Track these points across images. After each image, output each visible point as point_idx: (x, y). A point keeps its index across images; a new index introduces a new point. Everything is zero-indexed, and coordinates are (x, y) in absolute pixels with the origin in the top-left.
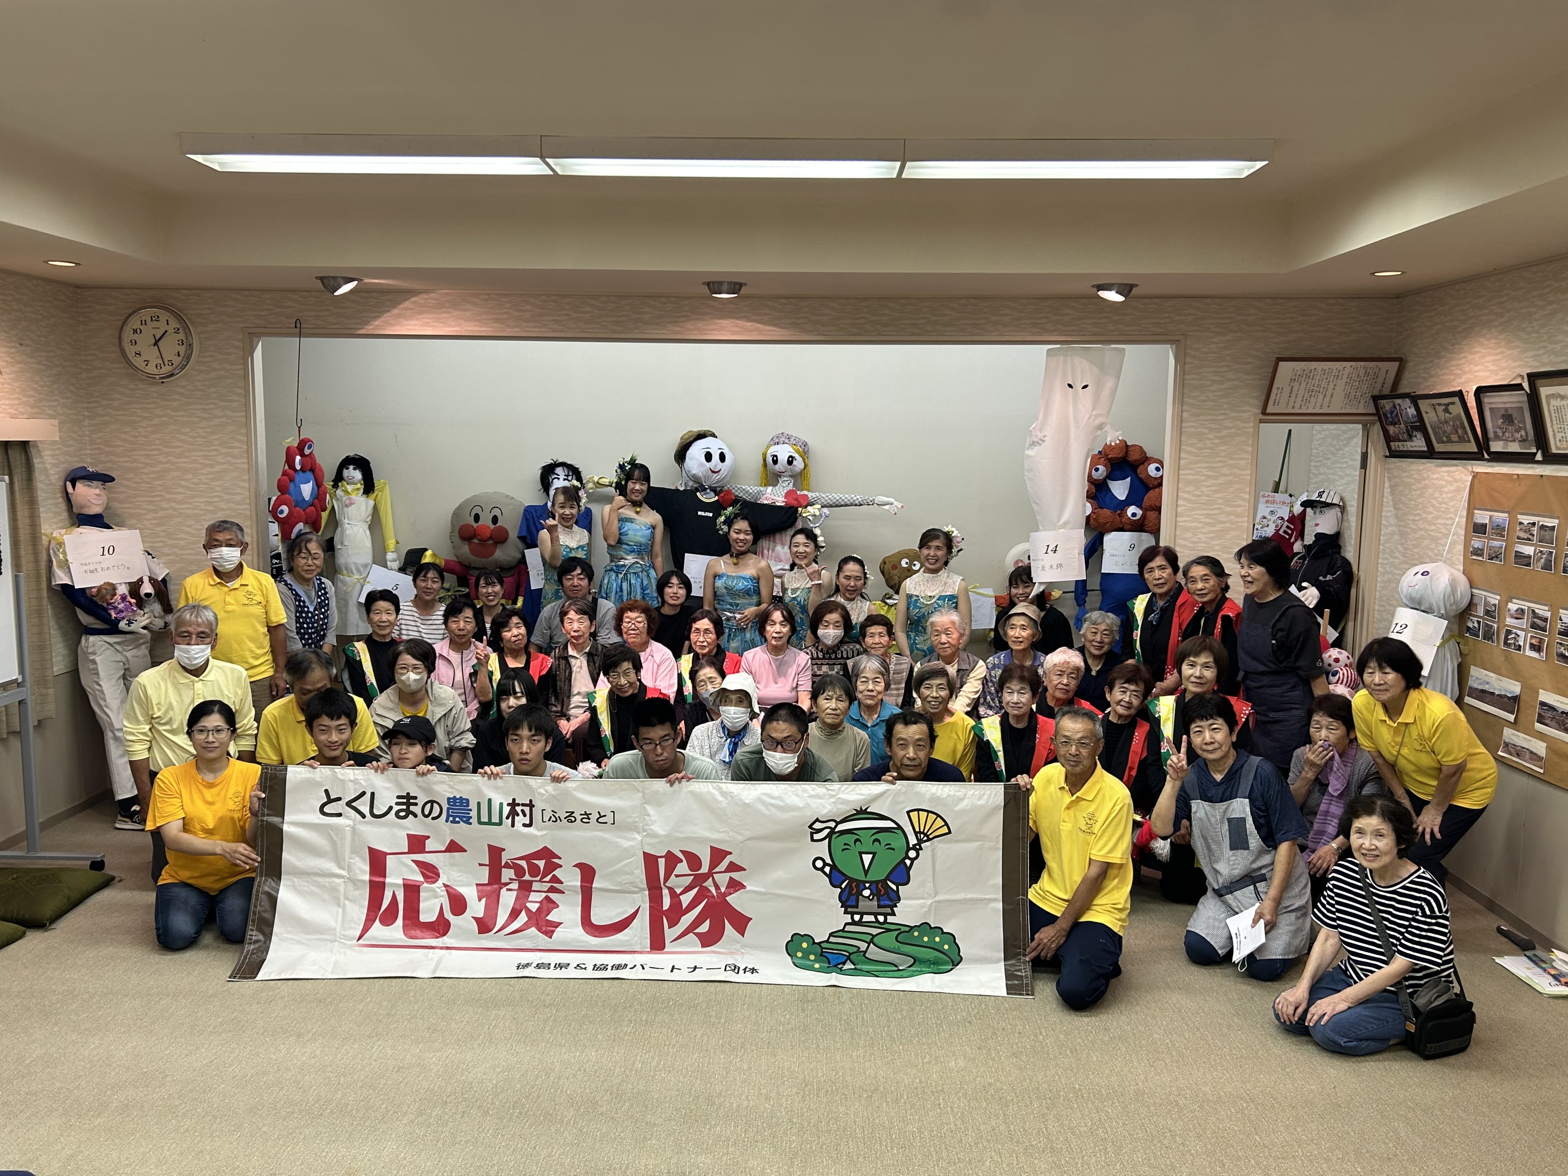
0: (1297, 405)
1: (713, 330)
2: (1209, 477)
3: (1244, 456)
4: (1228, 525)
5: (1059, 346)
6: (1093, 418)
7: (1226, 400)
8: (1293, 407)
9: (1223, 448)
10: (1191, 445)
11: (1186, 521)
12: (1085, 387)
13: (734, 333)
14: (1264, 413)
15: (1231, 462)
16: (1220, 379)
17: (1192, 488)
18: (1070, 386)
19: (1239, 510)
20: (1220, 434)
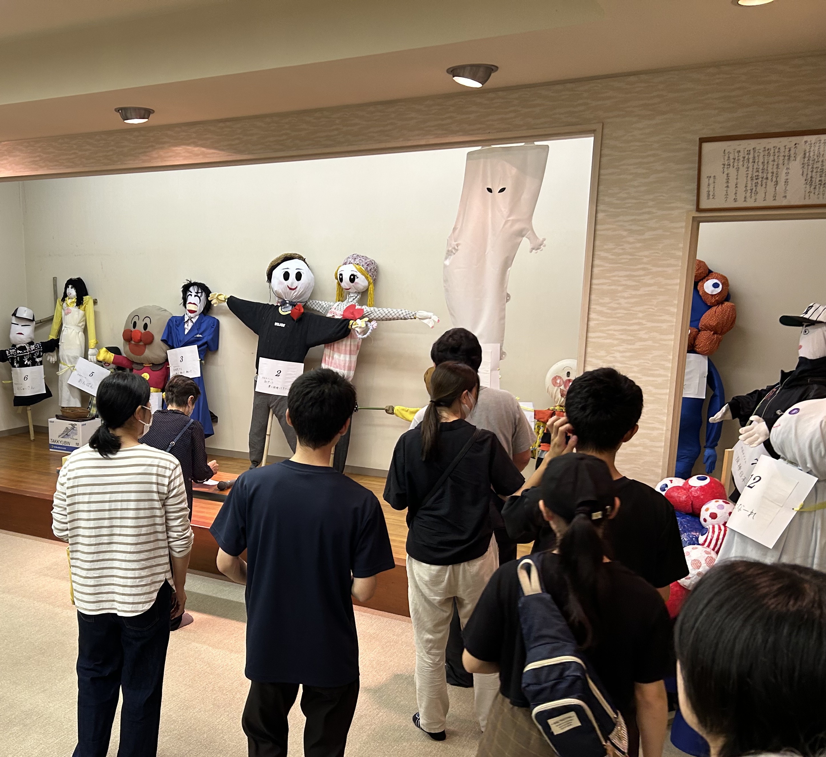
0: (741, 197)
1: (171, 156)
2: (628, 287)
3: (672, 261)
4: (650, 343)
5: (479, 148)
6: (509, 224)
7: (651, 197)
8: (735, 200)
9: (646, 253)
10: (607, 251)
11: (599, 337)
12: (503, 190)
13: (186, 158)
14: (698, 209)
15: (655, 269)
16: (644, 171)
17: (607, 300)
18: (490, 190)
19: (664, 326)
20: (643, 237)
